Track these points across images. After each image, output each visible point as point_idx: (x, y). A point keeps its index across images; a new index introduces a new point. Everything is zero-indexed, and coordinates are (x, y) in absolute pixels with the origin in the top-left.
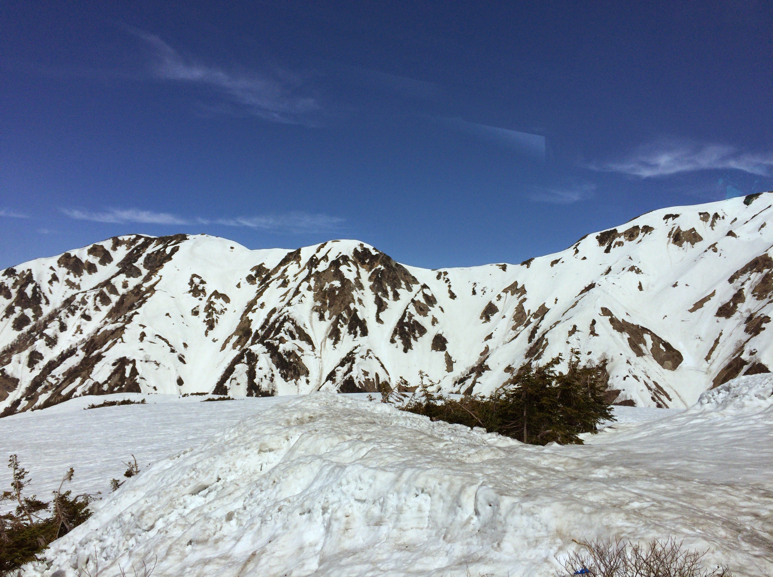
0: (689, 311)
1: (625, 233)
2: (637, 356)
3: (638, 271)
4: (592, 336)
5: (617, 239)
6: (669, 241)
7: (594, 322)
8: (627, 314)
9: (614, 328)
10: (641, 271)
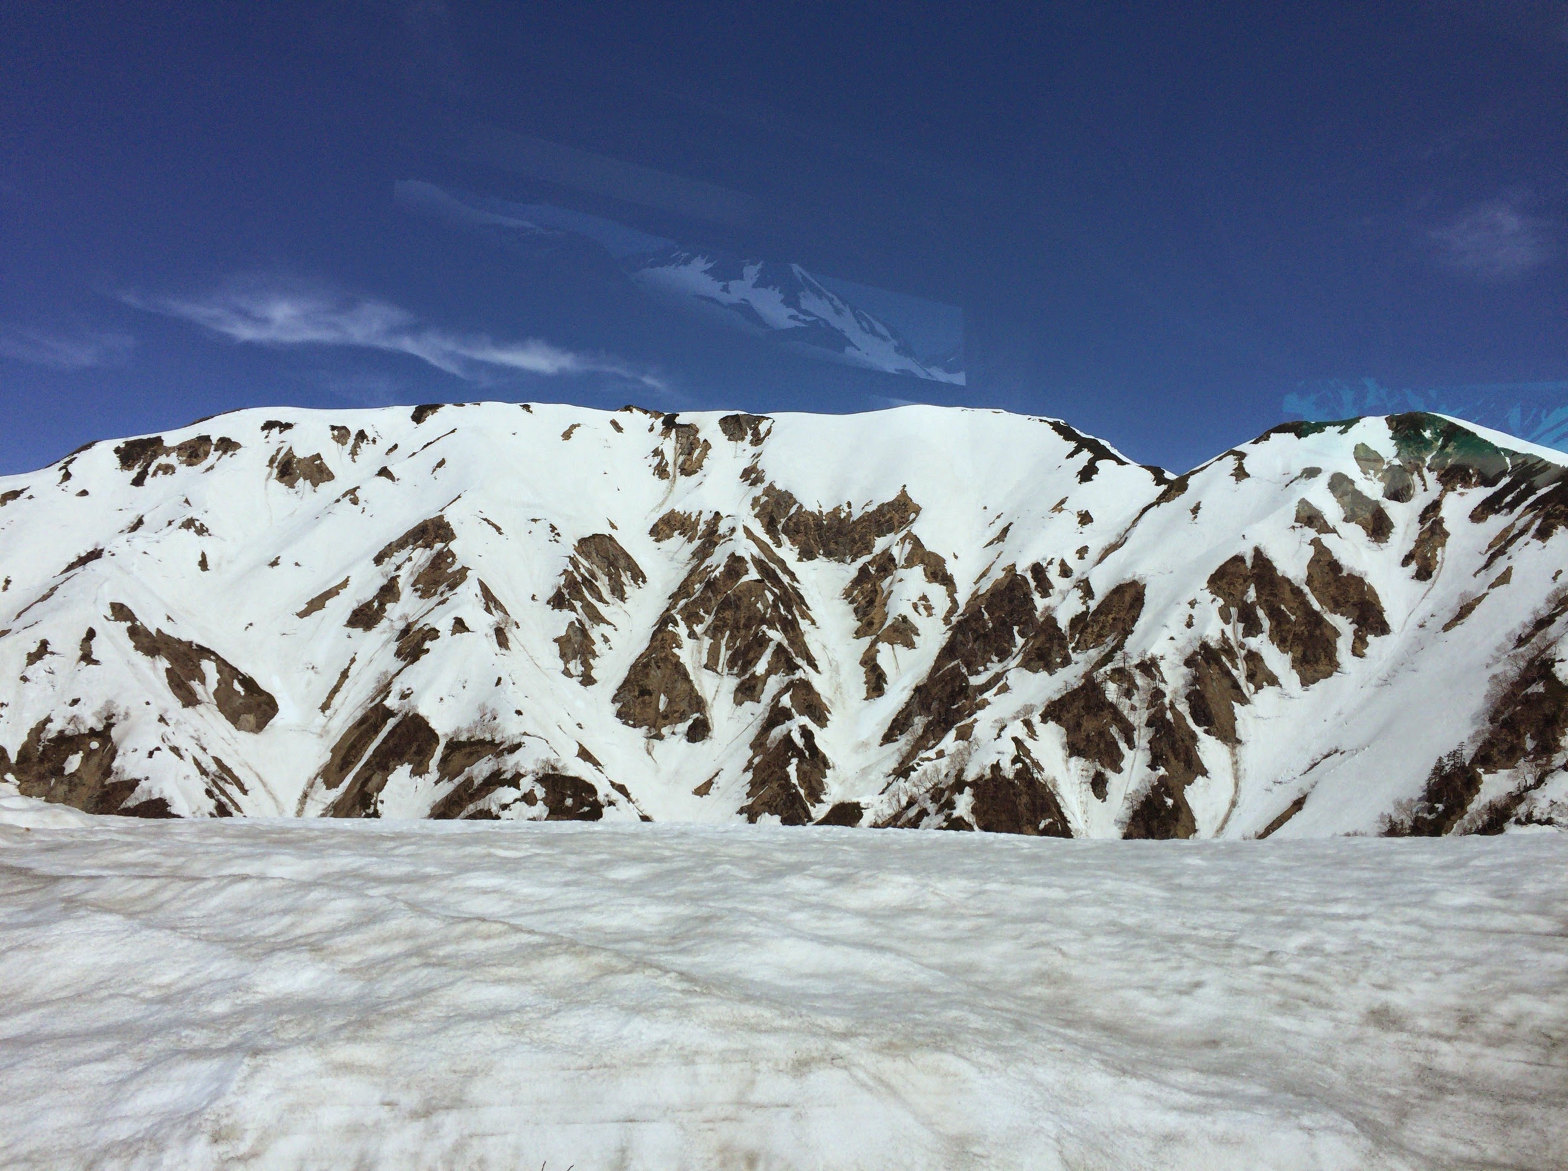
0: (298, 614)
1: (181, 448)
2: (184, 706)
3: (202, 531)
4: (83, 663)
5: (162, 460)
6: (270, 474)
7: (91, 634)
8: (169, 618)
9: (137, 648)
10: (207, 531)
